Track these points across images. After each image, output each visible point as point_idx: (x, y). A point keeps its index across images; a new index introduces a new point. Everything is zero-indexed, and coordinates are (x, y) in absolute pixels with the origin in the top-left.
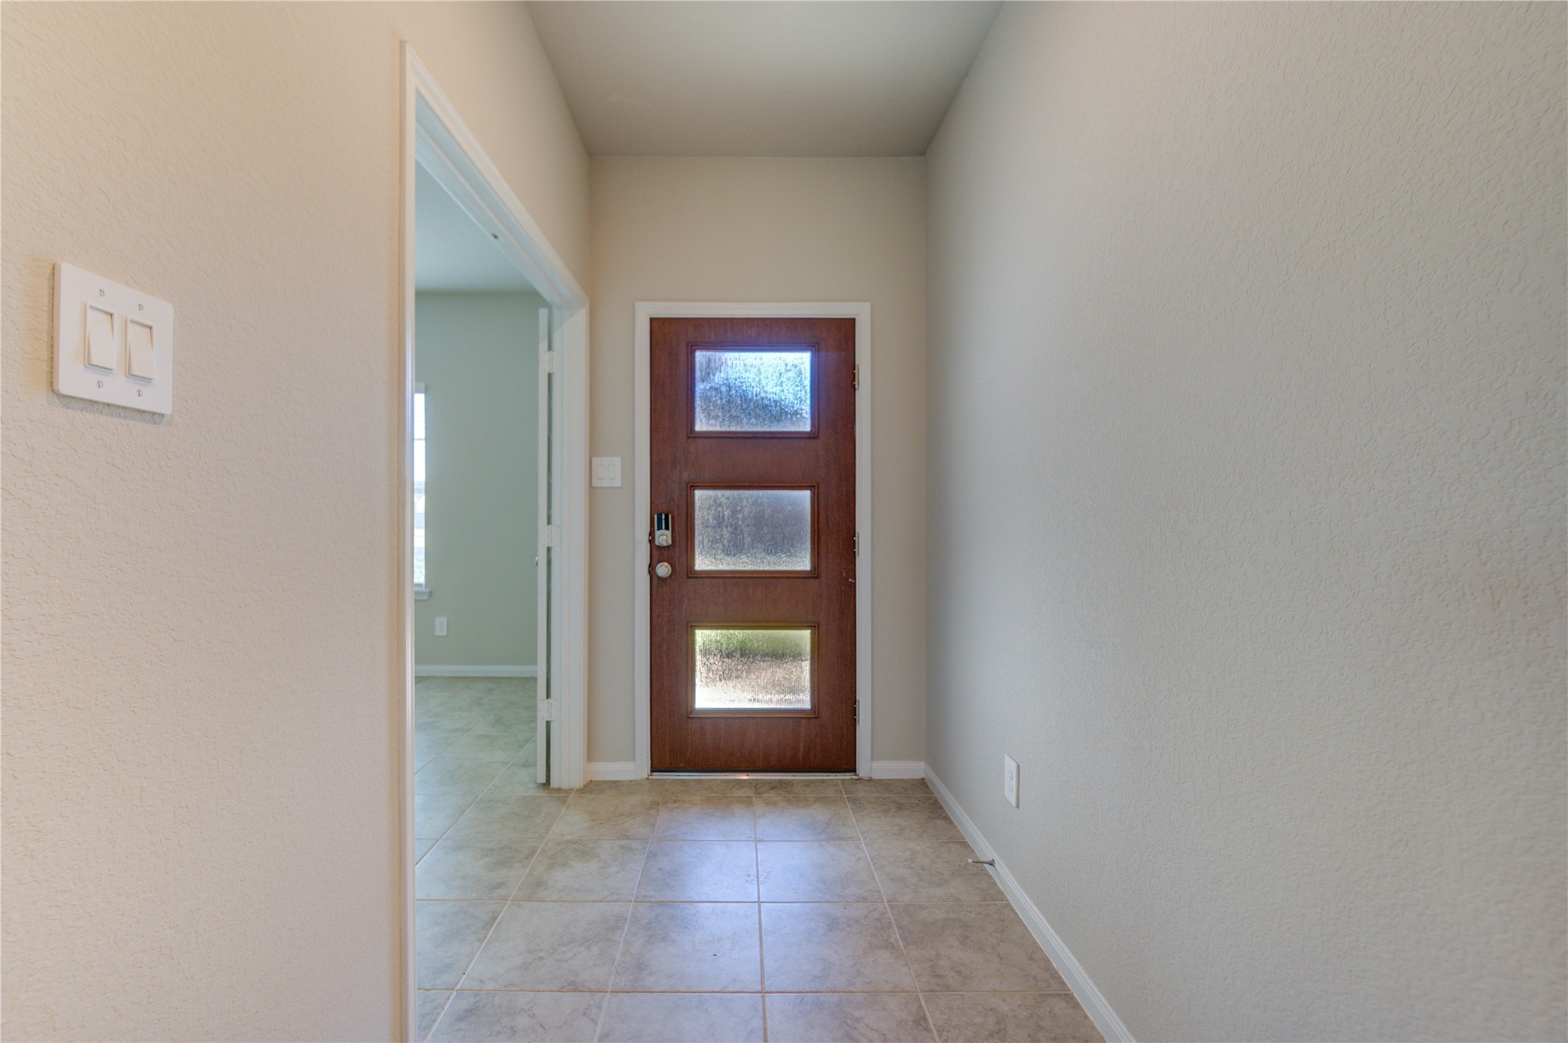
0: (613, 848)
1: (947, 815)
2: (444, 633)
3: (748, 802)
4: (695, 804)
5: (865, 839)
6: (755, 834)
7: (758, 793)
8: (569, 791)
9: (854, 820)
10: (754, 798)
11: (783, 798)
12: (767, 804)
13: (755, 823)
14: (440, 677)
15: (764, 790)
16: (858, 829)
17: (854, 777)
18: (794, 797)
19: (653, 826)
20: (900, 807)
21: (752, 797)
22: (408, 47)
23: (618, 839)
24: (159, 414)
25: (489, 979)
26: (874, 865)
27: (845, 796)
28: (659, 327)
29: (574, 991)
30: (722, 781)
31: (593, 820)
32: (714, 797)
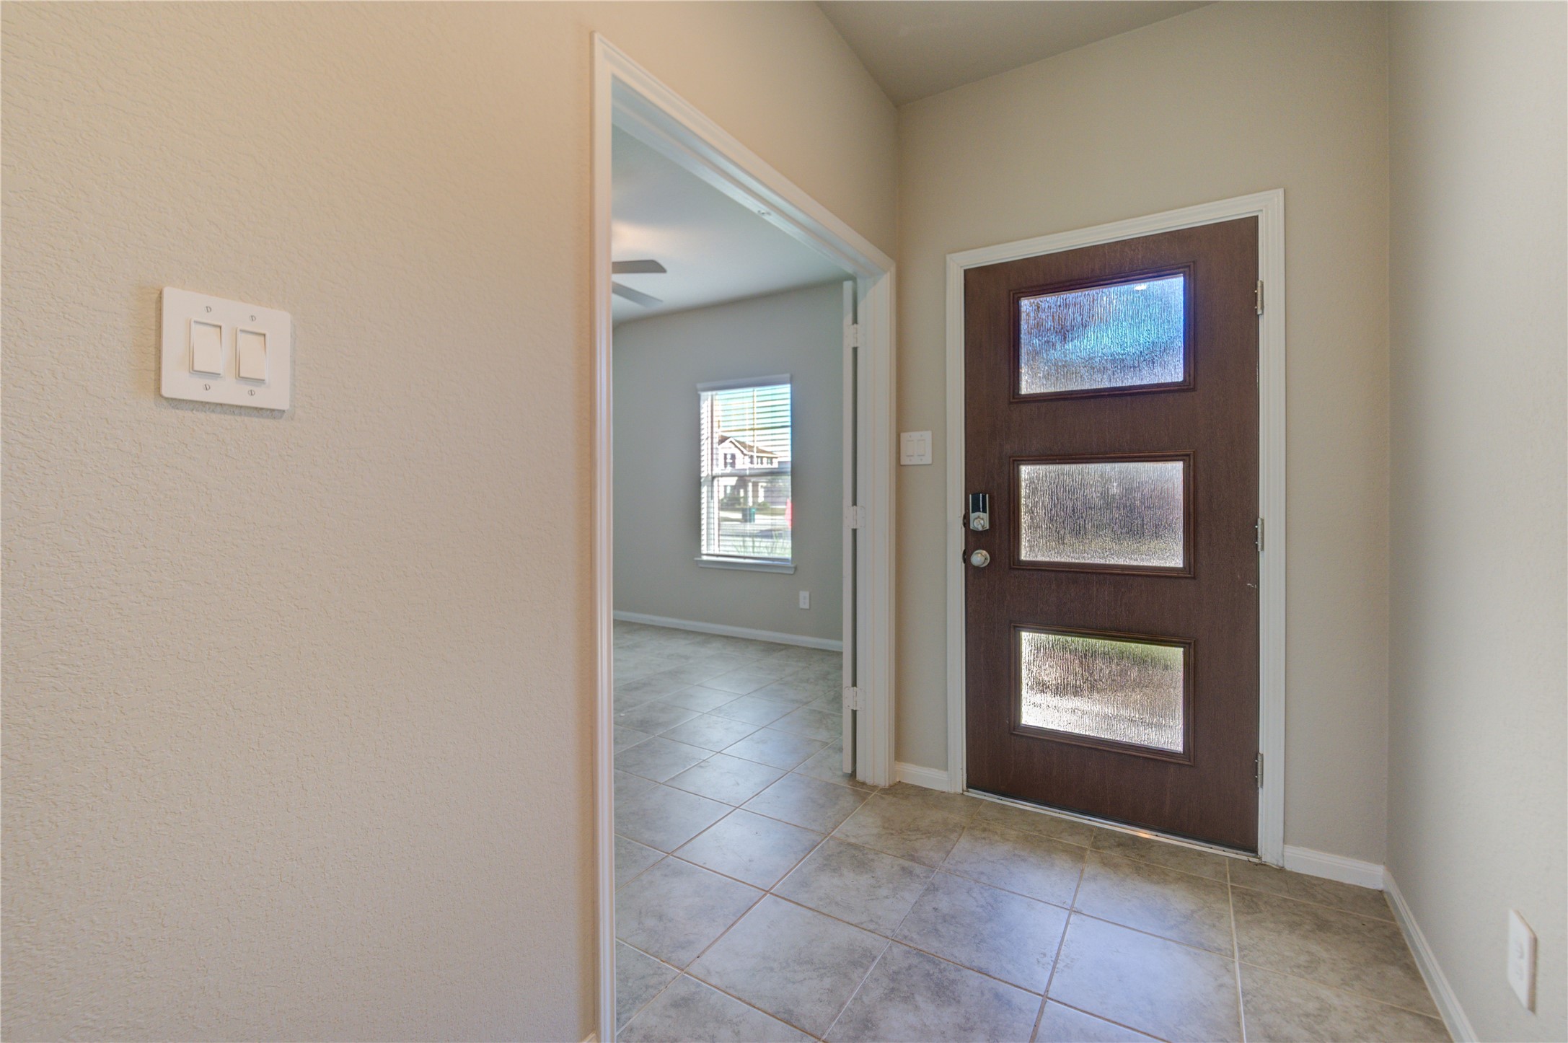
0: (892, 867)
1: (1413, 963)
2: (807, 606)
3: (1078, 855)
4: (1008, 840)
5: (1242, 957)
6: (1074, 900)
7: (1096, 847)
8: (874, 788)
9: (1233, 924)
10: (1088, 852)
11: (1129, 863)
12: (1105, 864)
13: (1078, 886)
14: (804, 648)
15: (1106, 844)
16: (1235, 939)
17: (1252, 859)
18: (1147, 865)
19: (948, 853)
20: (1322, 926)
21: (1085, 850)
22: (597, 36)
23: (902, 857)
24: (279, 411)
25: (717, 972)
26: (1246, 1004)
27: (1229, 884)
28: (974, 279)
29: (787, 1022)
30: (1053, 819)
31: (884, 828)
32: (1035, 837)
